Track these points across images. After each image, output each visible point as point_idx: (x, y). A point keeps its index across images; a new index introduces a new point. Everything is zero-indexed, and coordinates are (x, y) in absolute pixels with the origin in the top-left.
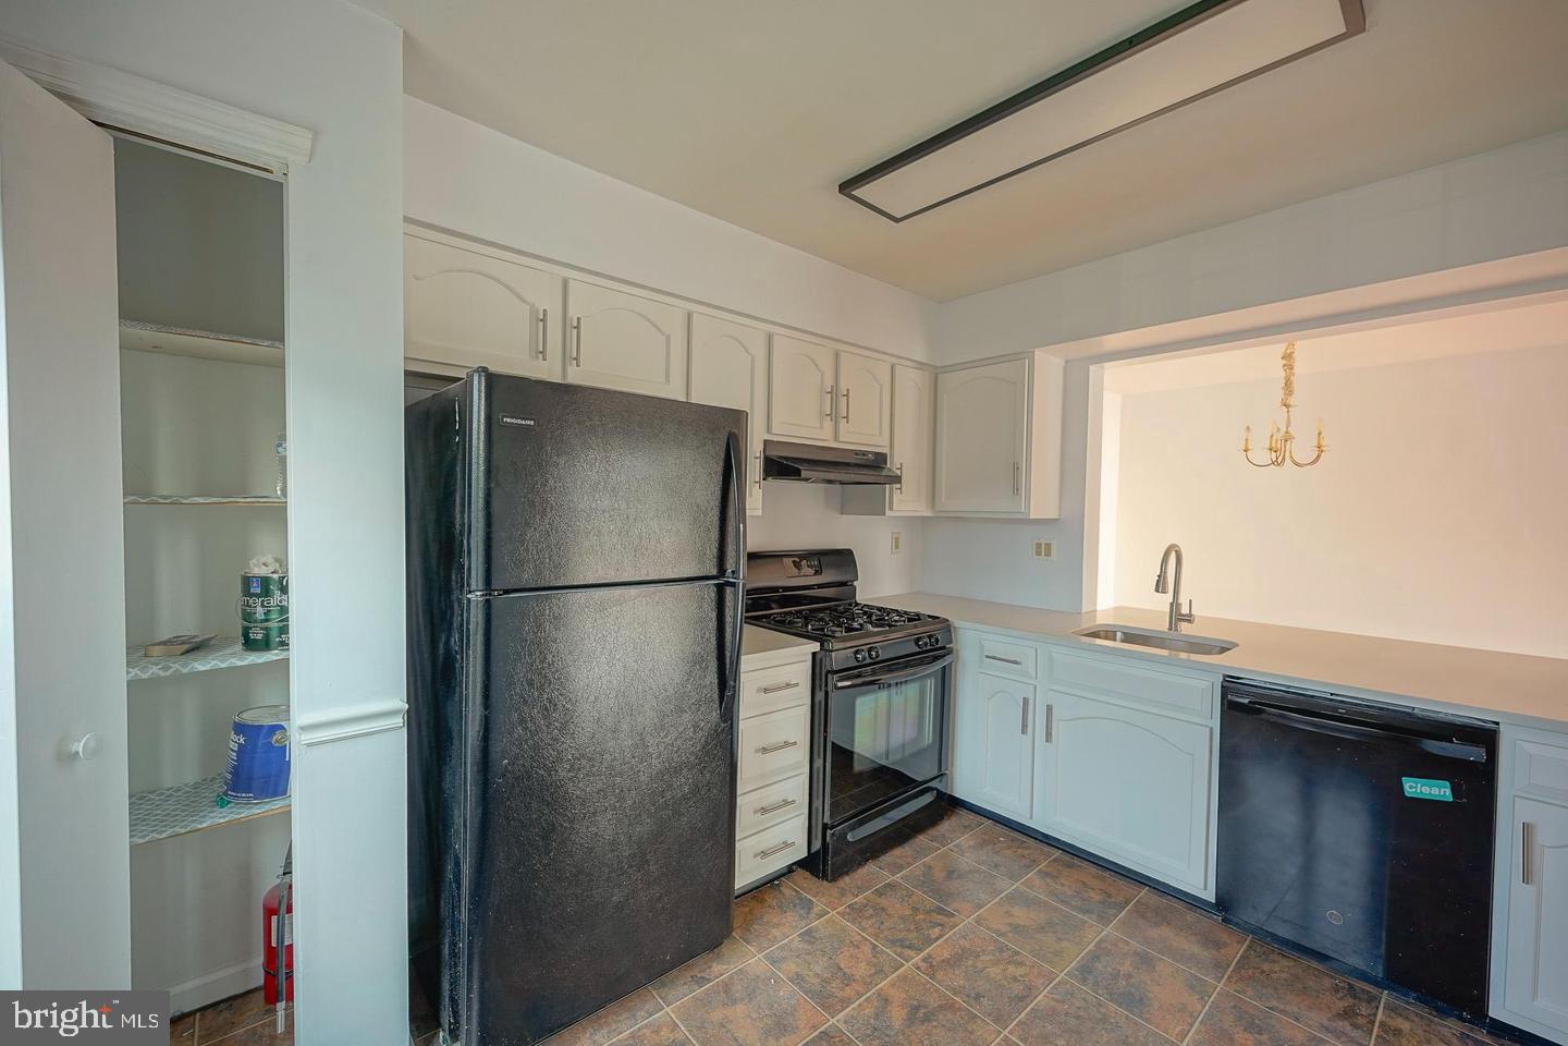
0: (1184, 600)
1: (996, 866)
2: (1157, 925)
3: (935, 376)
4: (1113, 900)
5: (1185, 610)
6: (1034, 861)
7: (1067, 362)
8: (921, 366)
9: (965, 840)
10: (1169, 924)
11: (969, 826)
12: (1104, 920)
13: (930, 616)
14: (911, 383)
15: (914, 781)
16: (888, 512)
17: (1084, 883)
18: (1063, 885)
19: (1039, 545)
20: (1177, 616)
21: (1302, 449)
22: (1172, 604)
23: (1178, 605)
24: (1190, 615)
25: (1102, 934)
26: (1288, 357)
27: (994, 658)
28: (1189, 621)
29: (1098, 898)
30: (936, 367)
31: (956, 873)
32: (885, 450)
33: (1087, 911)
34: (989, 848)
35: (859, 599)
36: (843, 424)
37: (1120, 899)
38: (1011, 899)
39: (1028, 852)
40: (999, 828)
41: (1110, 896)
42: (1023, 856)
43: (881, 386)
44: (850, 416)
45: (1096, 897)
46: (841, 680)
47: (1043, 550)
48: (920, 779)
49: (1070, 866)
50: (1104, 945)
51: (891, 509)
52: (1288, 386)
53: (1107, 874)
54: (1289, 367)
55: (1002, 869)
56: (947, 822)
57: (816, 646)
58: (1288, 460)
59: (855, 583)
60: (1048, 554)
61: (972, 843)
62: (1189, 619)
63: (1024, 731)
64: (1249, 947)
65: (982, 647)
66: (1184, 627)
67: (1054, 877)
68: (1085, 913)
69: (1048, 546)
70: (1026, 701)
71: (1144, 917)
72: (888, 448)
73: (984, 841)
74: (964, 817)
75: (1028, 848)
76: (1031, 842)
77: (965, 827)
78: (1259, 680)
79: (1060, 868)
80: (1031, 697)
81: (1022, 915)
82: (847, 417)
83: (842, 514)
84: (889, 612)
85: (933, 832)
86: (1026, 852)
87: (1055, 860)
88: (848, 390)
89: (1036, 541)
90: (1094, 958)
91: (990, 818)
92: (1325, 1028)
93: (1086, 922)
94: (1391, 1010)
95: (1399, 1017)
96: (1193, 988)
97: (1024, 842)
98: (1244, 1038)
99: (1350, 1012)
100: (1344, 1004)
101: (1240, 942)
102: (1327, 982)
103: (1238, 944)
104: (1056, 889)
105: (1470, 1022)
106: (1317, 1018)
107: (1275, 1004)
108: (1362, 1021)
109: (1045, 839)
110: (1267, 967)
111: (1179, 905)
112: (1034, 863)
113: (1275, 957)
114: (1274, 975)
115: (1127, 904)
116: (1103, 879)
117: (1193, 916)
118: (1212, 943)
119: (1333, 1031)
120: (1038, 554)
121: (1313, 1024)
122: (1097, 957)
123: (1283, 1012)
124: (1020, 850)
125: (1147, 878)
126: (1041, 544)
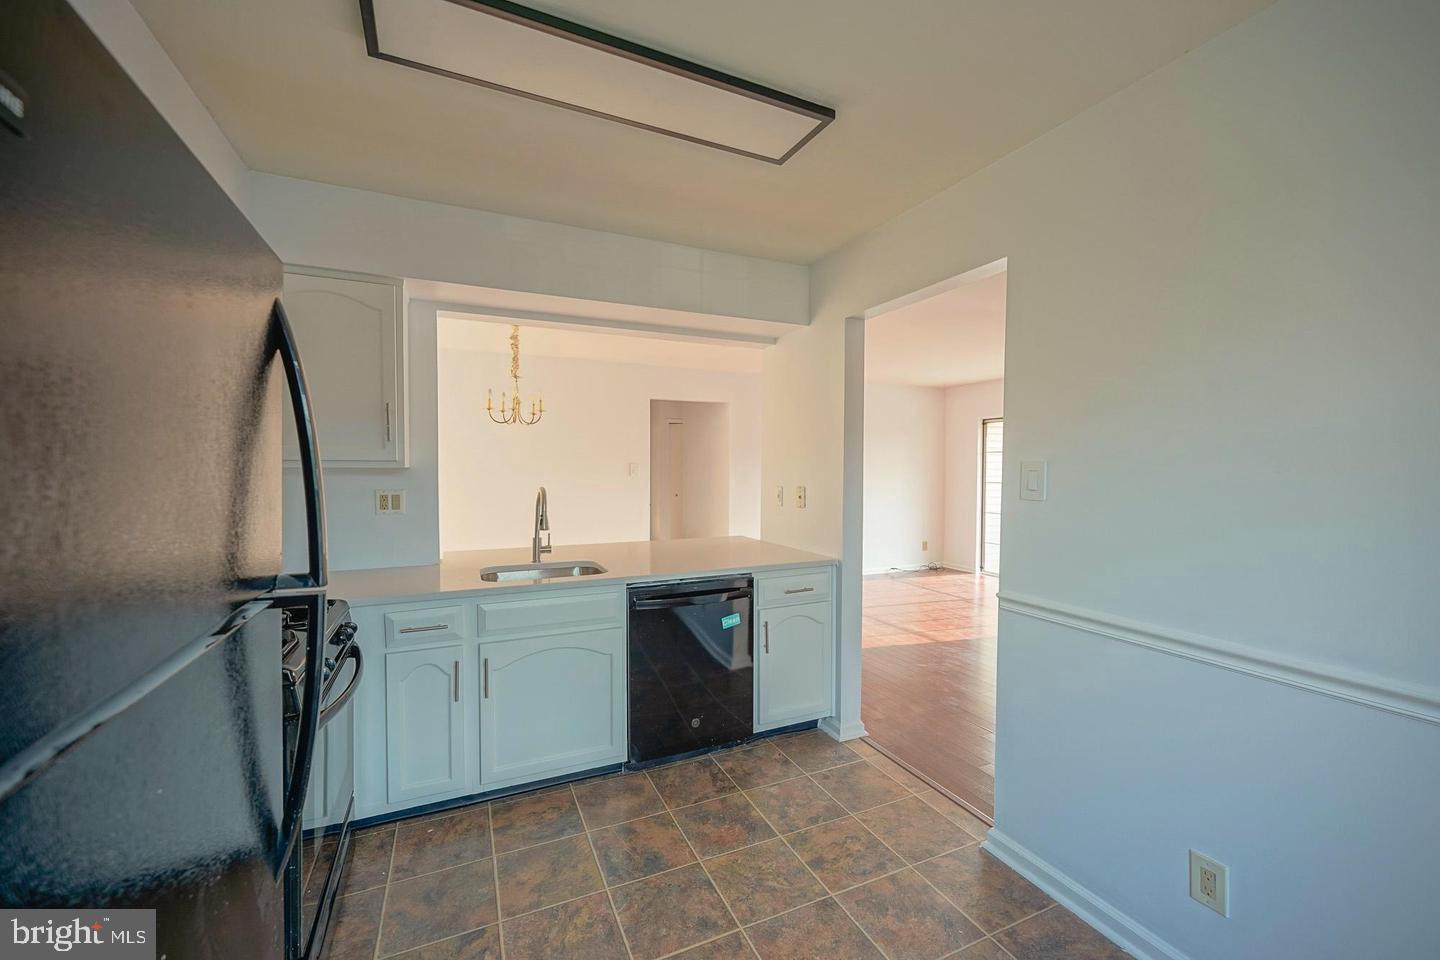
1: (457, 857)
2: (603, 803)
4: (564, 809)
5: (544, 543)
6: (481, 827)
9: (397, 858)
10: (608, 798)
11: (383, 843)
12: (577, 827)
17: (533, 813)
18: (524, 826)
19: (384, 498)
20: (539, 549)
22: (535, 540)
23: (540, 539)
24: (549, 546)
25: (589, 836)
27: (410, 630)
28: (548, 551)
29: (555, 815)
31: (432, 894)
33: (561, 832)
34: (430, 847)
37: (567, 805)
38: (504, 872)
40: (417, 823)
41: (558, 809)
42: (467, 830)
45: (551, 816)
47: (389, 502)
49: (509, 808)
50: (599, 843)
52: (515, 359)
53: (538, 795)
54: (515, 346)
55: (464, 854)
56: (356, 858)
58: (518, 420)
60: (396, 505)
61: (407, 856)
64: (651, 777)
66: (545, 558)
67: (510, 826)
68: (562, 834)
69: (396, 499)
70: (457, 664)
71: (592, 805)
73: (416, 844)
74: (370, 837)
75: (461, 821)
76: (457, 814)
77: (382, 847)
79: (505, 816)
81: (531, 875)
85: (354, 879)
86: (465, 824)
87: (494, 813)
89: (380, 493)
90: (605, 857)
91: (395, 821)
92: (717, 792)
93: (571, 840)
94: (720, 761)
95: (727, 763)
96: (663, 825)
97: (452, 818)
98: (708, 829)
99: (714, 778)
100: (708, 774)
101: (645, 778)
102: (691, 767)
103: (646, 780)
104: (523, 834)
105: (741, 743)
106: (710, 790)
107: (693, 798)
108: (720, 775)
109: (468, 802)
110: (668, 782)
111: (597, 781)
112: (482, 829)
113: (664, 773)
114: (676, 784)
115: (574, 804)
116: (540, 800)
117: (611, 782)
118: (636, 791)
119: (722, 790)
120: (384, 507)
121: (713, 793)
122: (606, 855)
123: (700, 799)
124: (458, 827)
125: (568, 776)
126: (386, 497)
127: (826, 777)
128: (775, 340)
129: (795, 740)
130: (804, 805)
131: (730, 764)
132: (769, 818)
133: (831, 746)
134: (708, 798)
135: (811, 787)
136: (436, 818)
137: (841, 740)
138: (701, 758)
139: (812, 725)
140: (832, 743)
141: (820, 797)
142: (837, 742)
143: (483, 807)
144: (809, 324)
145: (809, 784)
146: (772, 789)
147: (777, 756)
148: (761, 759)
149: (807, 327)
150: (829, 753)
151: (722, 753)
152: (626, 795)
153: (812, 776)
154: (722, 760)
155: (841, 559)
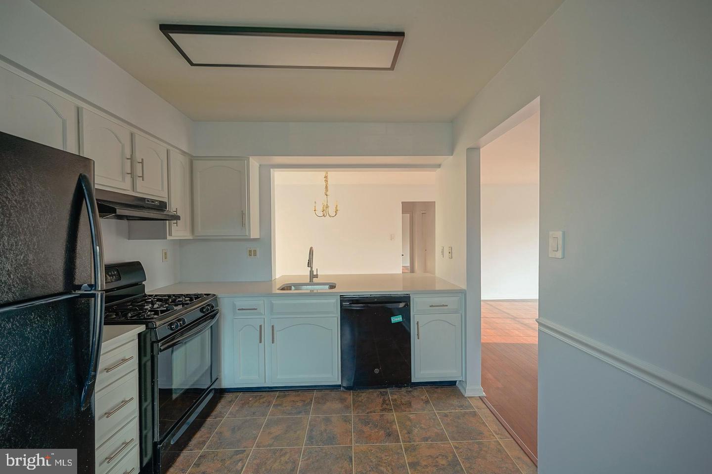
0: (314, 269)
1: (254, 413)
2: (325, 403)
3: (192, 161)
4: (306, 402)
5: (315, 273)
6: (269, 402)
7: (260, 165)
8: (184, 153)
9: (233, 408)
10: (328, 401)
11: (232, 400)
12: (307, 412)
13: (205, 295)
14: (179, 163)
15: (204, 389)
16: (169, 238)
17: (293, 401)
18: (286, 406)
19: (250, 251)
20: (313, 276)
21: (331, 211)
22: (310, 271)
23: (313, 271)
24: (317, 275)
25: (309, 419)
26: (326, 177)
27: (243, 309)
28: (317, 277)
30: (192, 156)
31: (236, 428)
32: (166, 200)
33: (300, 413)
34: (247, 406)
35: (148, 291)
36: (139, 181)
37: (309, 400)
38: (267, 425)
39: (265, 399)
40: (247, 395)
41: (304, 401)
42: (264, 402)
43: (162, 161)
44: (145, 176)
45: (300, 404)
46: (163, 344)
47: (252, 253)
48: (206, 387)
49: (285, 396)
50: (312, 423)
51: (170, 235)
52: (326, 187)
53: (299, 392)
54: (326, 181)
55: (257, 413)
56: (220, 404)
57: (142, 328)
58: (328, 215)
59: (143, 283)
60: (255, 255)
61: (237, 409)
62: (316, 276)
63: (260, 342)
64: (353, 395)
65: (234, 305)
66: (315, 280)
67: (280, 405)
69: (255, 251)
70: (261, 326)
71: (319, 403)
72: (167, 199)
73: (243, 404)
74: (228, 397)
75: (264, 398)
76: (264, 394)
77: (230, 402)
78: (351, 295)
79: (281, 400)
80: (263, 324)
81: (276, 430)
82: (142, 177)
83: (129, 239)
84: (180, 296)
85: (214, 413)
87: (278, 397)
88: (142, 159)
89: (248, 249)
90: (311, 430)
91: (240, 392)
92: (382, 410)
93: (301, 417)
94: (391, 394)
95: (394, 395)
96: (345, 421)
97: (261, 395)
98: (366, 429)
99: (384, 401)
100: (381, 400)
101: (350, 395)
102: (375, 394)
103: (350, 397)
104: (284, 410)
105: (406, 386)
106: (378, 408)
107: (368, 411)
108: (387, 402)
109: (271, 389)
110: (360, 399)
111: (327, 392)
112: (270, 403)
113: (360, 394)
114: (363, 401)
115: (312, 401)
116: (299, 395)
117: (333, 394)
118: (343, 400)
119: (384, 410)
120: (250, 255)
121: (379, 411)
122: (312, 430)
123: (371, 412)
124: (261, 400)
125: (315, 386)
126: (251, 251)
127: (446, 416)
128: (439, 166)
129: (439, 390)
130: (424, 429)
131: (395, 397)
132: (401, 431)
133: (458, 398)
134: (375, 412)
135: (434, 419)
136: (256, 394)
137: (465, 396)
138: (382, 390)
139: (452, 384)
140: (460, 395)
141: (436, 426)
142: (463, 396)
143: (275, 393)
144: (452, 155)
145: (434, 417)
146: (411, 415)
147: (424, 397)
148: (414, 397)
149: (452, 157)
150: (455, 402)
151: (395, 390)
152: (337, 402)
153: (438, 413)
154: (393, 395)
155: (466, 289)
